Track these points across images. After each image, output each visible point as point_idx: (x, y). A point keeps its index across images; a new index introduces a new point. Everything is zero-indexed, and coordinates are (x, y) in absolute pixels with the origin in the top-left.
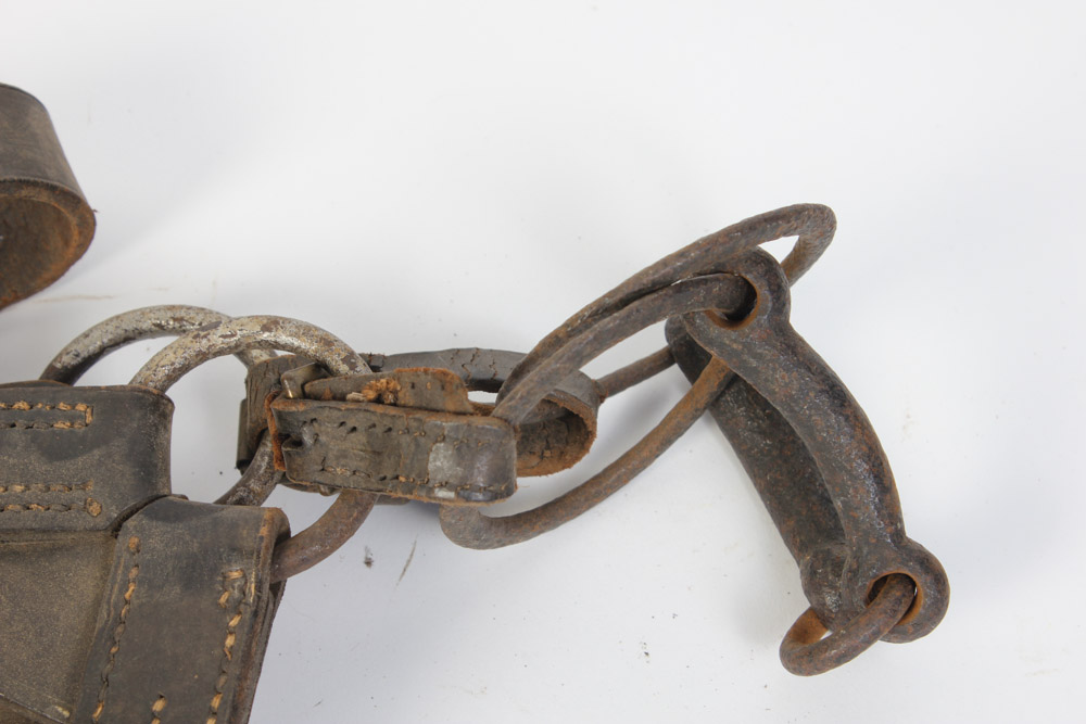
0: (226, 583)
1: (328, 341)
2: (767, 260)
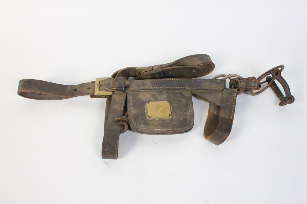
0: (233, 95)
1: (240, 76)
2: (279, 70)
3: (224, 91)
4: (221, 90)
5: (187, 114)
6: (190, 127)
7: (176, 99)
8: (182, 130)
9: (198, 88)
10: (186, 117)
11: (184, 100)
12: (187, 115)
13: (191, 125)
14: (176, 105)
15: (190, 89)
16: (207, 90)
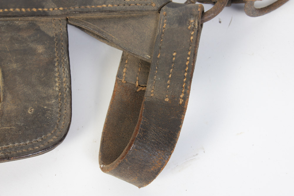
0: (190, 23)
3: (163, 12)
4: (154, 10)
5: (51, 91)
6: (58, 133)
7: (17, 46)
8: (33, 146)
9: (83, 7)
10: (46, 105)
11: (40, 49)
12: (48, 98)
13: (61, 127)
14: (15, 66)
15: (60, 13)
16: (111, 11)
